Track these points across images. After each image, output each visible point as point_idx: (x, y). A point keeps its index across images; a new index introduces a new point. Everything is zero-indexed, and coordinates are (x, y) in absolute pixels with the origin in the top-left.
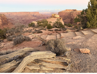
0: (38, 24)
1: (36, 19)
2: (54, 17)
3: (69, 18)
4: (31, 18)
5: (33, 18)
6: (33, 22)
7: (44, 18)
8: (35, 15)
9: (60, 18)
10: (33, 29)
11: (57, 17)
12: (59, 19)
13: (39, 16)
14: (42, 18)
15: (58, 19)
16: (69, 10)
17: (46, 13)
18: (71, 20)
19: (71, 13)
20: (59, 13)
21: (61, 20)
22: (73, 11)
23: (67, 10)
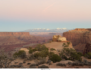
0: (30, 52)
1: (24, 44)
2: (57, 41)
3: (82, 43)
4: (15, 42)
5: (18, 42)
6: (22, 49)
7: (37, 42)
8: (22, 36)
9: (68, 43)
10: (24, 63)
11: (62, 40)
12: (66, 44)
13: (29, 40)
14: (34, 42)
15: (64, 44)
16: (81, 29)
17: (42, 33)
18: (86, 46)
19: (85, 34)
20: (65, 34)
21: (70, 46)
22: (88, 31)
23: (77, 29)
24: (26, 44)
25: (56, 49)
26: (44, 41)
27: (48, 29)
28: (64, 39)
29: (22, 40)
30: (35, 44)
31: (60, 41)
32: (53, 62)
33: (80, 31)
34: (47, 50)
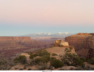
0: (31, 57)
1: (25, 49)
2: (59, 46)
3: (85, 48)
4: (15, 47)
5: (19, 47)
6: (22, 54)
7: (39, 47)
8: (23, 41)
9: (71, 48)
11: (64, 45)
12: (69, 49)
13: (30, 44)
14: (35, 47)
15: (67, 49)
16: (84, 34)
18: (89, 51)
19: (87, 39)
20: (67, 39)
21: (72, 51)
22: (91, 36)
23: (80, 34)
24: (27, 49)
25: (58, 54)
26: (46, 46)
27: (49, 34)
28: (66, 44)
29: (23, 44)
30: (36, 49)
31: (62, 46)
32: (55, 68)
33: (83, 36)
34: (48, 55)
